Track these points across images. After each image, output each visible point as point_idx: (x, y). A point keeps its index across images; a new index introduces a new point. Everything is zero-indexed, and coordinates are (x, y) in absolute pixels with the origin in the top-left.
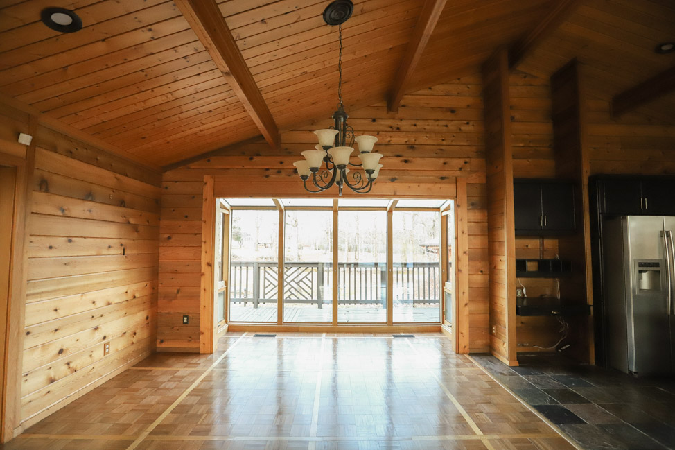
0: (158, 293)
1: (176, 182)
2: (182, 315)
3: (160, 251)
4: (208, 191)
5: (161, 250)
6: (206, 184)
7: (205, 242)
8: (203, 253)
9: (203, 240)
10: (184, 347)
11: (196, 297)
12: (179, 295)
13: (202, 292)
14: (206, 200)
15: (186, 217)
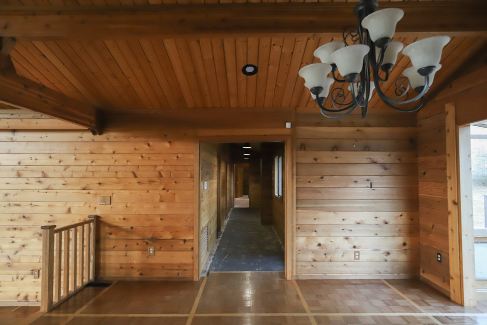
0: (419, 224)
1: (427, 118)
2: (437, 252)
3: (420, 186)
4: (450, 121)
5: (420, 184)
6: (447, 113)
7: (450, 178)
8: (449, 190)
9: (448, 174)
10: (439, 285)
11: (445, 236)
12: (434, 230)
13: (450, 232)
14: (449, 131)
15: (436, 151)
